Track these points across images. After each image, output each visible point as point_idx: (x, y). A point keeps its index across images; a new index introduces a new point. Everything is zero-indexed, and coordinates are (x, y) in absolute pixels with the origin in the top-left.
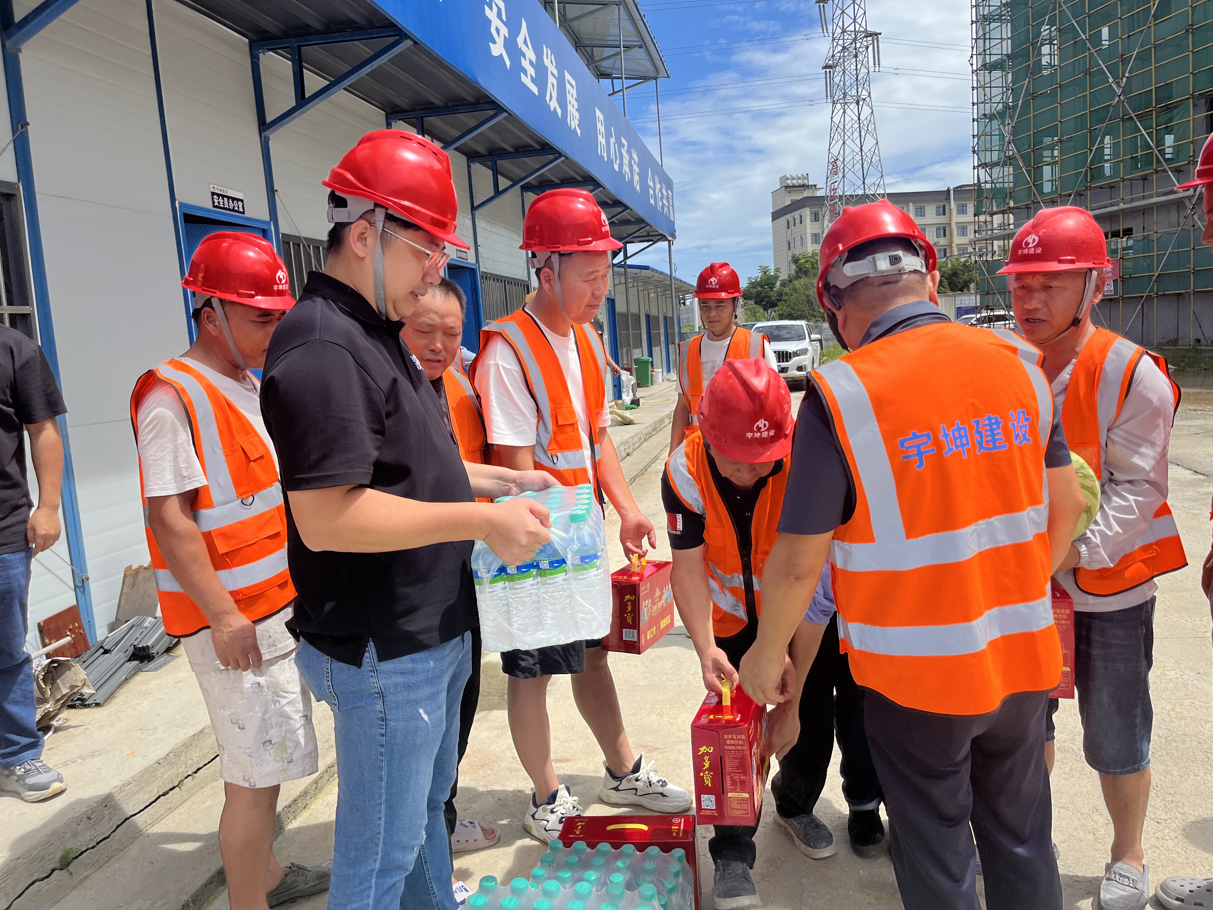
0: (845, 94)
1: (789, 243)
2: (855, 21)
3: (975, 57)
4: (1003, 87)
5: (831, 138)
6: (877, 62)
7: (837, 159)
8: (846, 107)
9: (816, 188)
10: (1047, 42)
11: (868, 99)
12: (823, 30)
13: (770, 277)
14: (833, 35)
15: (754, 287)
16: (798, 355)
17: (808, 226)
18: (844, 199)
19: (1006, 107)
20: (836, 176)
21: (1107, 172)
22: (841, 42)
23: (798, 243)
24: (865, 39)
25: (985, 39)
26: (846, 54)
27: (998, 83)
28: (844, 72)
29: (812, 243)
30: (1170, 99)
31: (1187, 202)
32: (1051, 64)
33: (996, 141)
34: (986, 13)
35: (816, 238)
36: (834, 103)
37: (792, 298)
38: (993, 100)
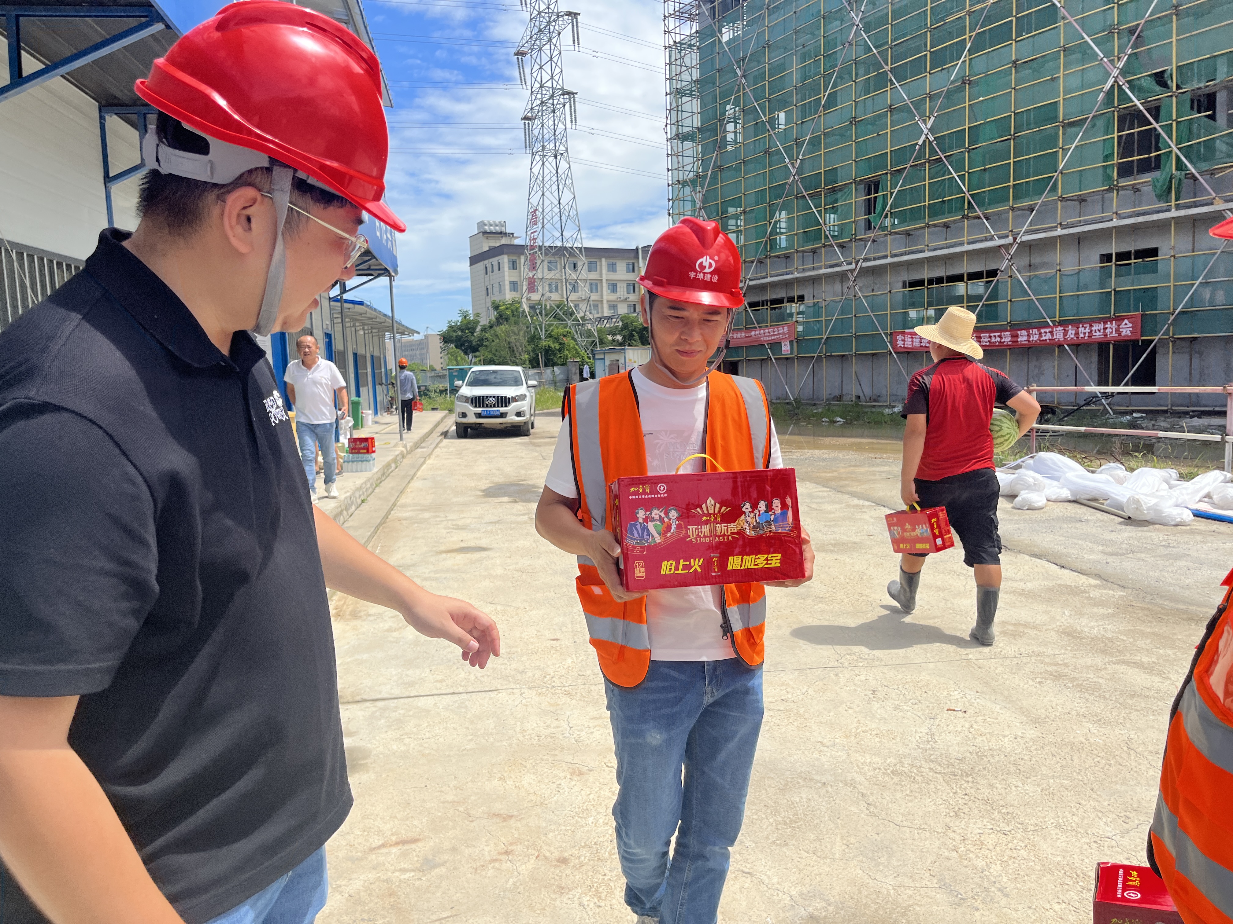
0: (544, 147)
1: (487, 289)
2: (552, 78)
3: (669, 126)
4: (694, 157)
5: (531, 189)
6: (574, 119)
7: (536, 210)
8: (545, 160)
9: (513, 236)
10: (732, 120)
11: (565, 154)
12: (521, 82)
13: (470, 322)
14: (532, 88)
15: (455, 331)
16: (517, 401)
17: (506, 274)
18: (544, 249)
19: (697, 176)
20: (535, 227)
21: (783, 244)
22: (539, 96)
23: (496, 289)
24: (562, 97)
25: (678, 111)
26: (544, 108)
27: (689, 153)
28: (543, 126)
29: (511, 291)
30: (836, 182)
31: (849, 274)
32: (735, 141)
33: (688, 206)
34: (679, 87)
35: (514, 286)
36: (533, 155)
37: (493, 344)
38: (685, 168)
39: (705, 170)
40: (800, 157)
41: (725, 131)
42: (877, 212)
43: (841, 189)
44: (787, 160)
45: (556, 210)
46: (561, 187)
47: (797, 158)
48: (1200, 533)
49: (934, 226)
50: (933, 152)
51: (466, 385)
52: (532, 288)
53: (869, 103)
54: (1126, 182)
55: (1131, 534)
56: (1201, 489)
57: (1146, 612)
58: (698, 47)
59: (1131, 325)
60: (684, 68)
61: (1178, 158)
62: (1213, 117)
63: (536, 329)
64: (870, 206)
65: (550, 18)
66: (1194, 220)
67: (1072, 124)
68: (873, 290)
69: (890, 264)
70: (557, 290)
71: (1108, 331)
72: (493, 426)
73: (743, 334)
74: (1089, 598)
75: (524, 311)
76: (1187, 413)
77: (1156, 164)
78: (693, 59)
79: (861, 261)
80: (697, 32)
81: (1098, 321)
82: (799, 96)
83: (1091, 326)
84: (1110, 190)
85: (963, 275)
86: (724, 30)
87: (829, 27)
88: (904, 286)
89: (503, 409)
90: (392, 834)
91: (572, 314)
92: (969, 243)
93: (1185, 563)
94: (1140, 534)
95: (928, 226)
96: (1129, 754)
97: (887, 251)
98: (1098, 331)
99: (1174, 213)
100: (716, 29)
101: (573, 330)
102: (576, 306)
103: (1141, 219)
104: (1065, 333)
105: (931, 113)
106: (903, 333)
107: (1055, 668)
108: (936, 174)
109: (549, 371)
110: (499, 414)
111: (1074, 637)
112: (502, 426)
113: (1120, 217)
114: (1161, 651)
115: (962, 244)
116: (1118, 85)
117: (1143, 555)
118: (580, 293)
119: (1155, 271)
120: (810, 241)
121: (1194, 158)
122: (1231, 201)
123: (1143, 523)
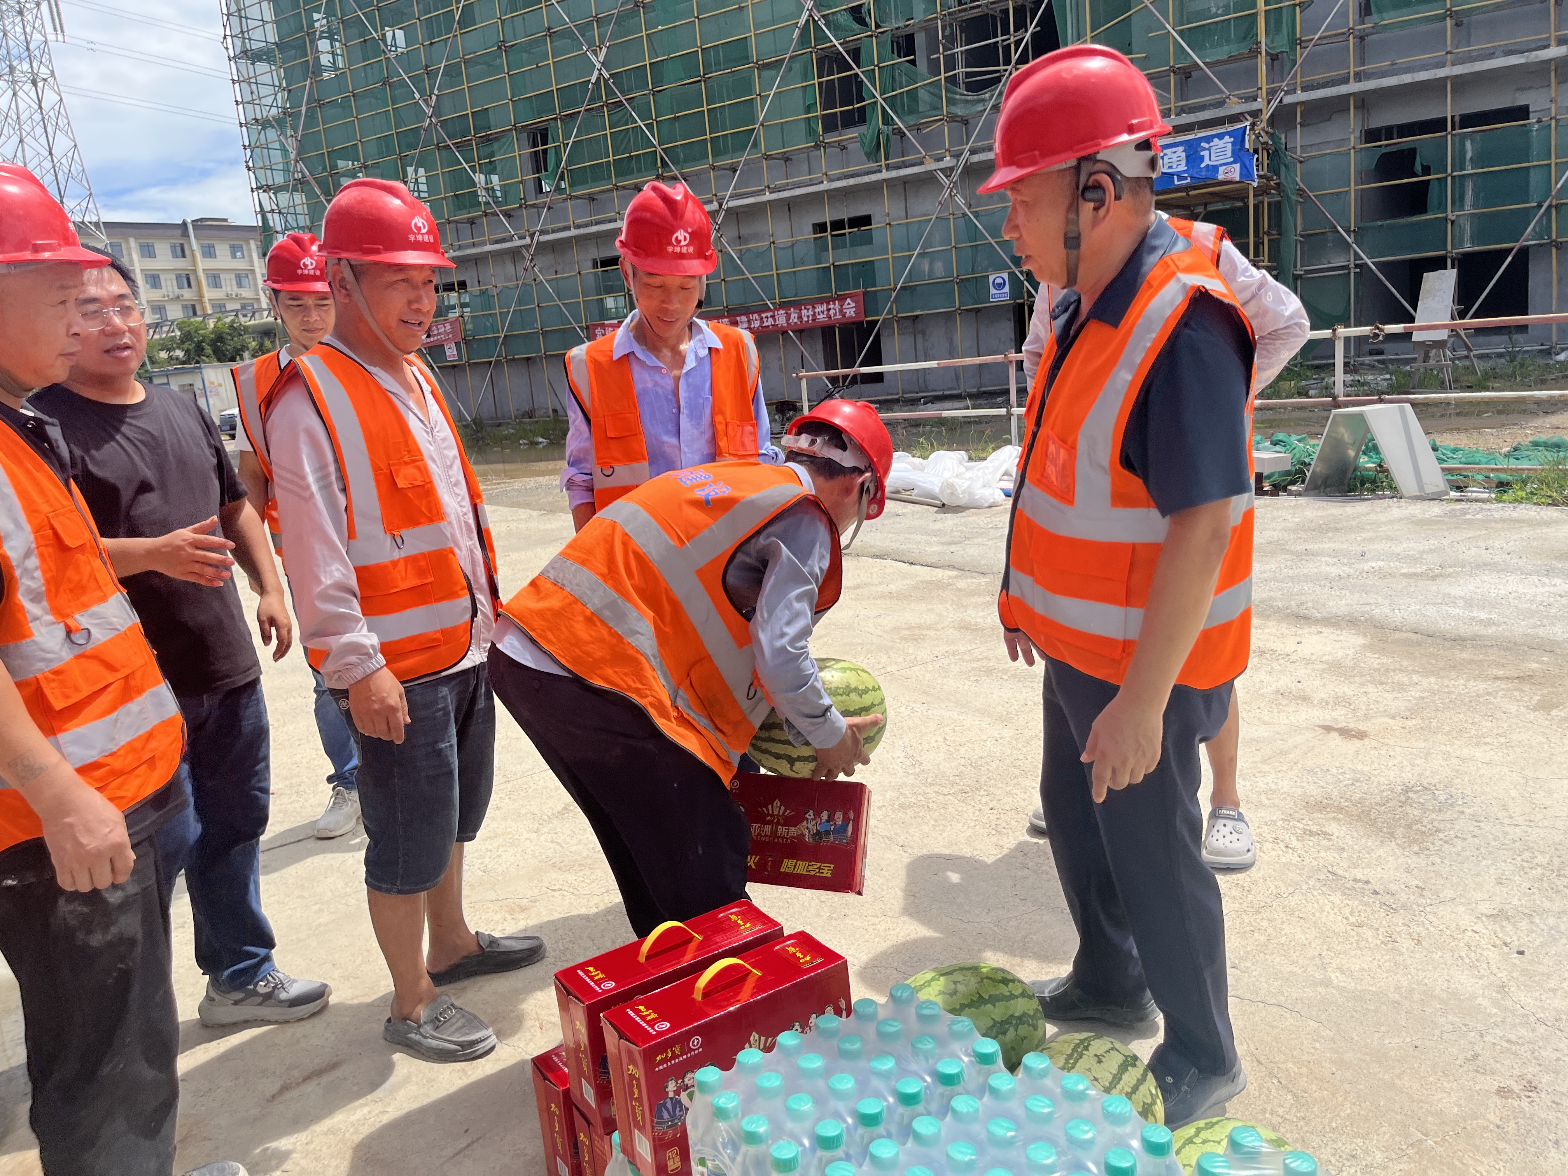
0: (11, 68)
3: (229, 39)
4: (274, 86)
6: (58, 26)
8: (16, 87)
10: (326, 35)
11: (51, 80)
19: (285, 113)
25: (240, 17)
27: (266, 79)
30: (489, 129)
31: (524, 251)
32: (334, 66)
33: (277, 157)
38: (264, 101)
39: (296, 104)
40: (436, 92)
42: (550, 169)
43: (497, 138)
44: (417, 96)
45: (47, 164)
47: (432, 93)
49: (624, 188)
50: (610, 93)
53: (518, 21)
54: (832, 138)
55: (954, 522)
59: (853, 305)
61: (884, 110)
62: (913, 62)
64: (539, 162)
66: (905, 182)
67: (767, 66)
68: (556, 272)
69: (575, 237)
71: (832, 312)
76: (919, 400)
77: (861, 117)
79: (537, 234)
81: (821, 301)
82: (421, 6)
83: (814, 308)
84: (817, 147)
88: (595, 266)
94: (958, 521)
95: (617, 188)
97: (569, 221)
98: (822, 313)
99: (885, 175)
103: (852, 182)
104: (788, 317)
105: (602, 42)
106: (603, 327)
108: (619, 121)
113: (831, 180)
116: (814, 20)
119: (870, 242)
120: (465, 208)
121: (899, 111)
122: (941, 159)
123: (957, 509)
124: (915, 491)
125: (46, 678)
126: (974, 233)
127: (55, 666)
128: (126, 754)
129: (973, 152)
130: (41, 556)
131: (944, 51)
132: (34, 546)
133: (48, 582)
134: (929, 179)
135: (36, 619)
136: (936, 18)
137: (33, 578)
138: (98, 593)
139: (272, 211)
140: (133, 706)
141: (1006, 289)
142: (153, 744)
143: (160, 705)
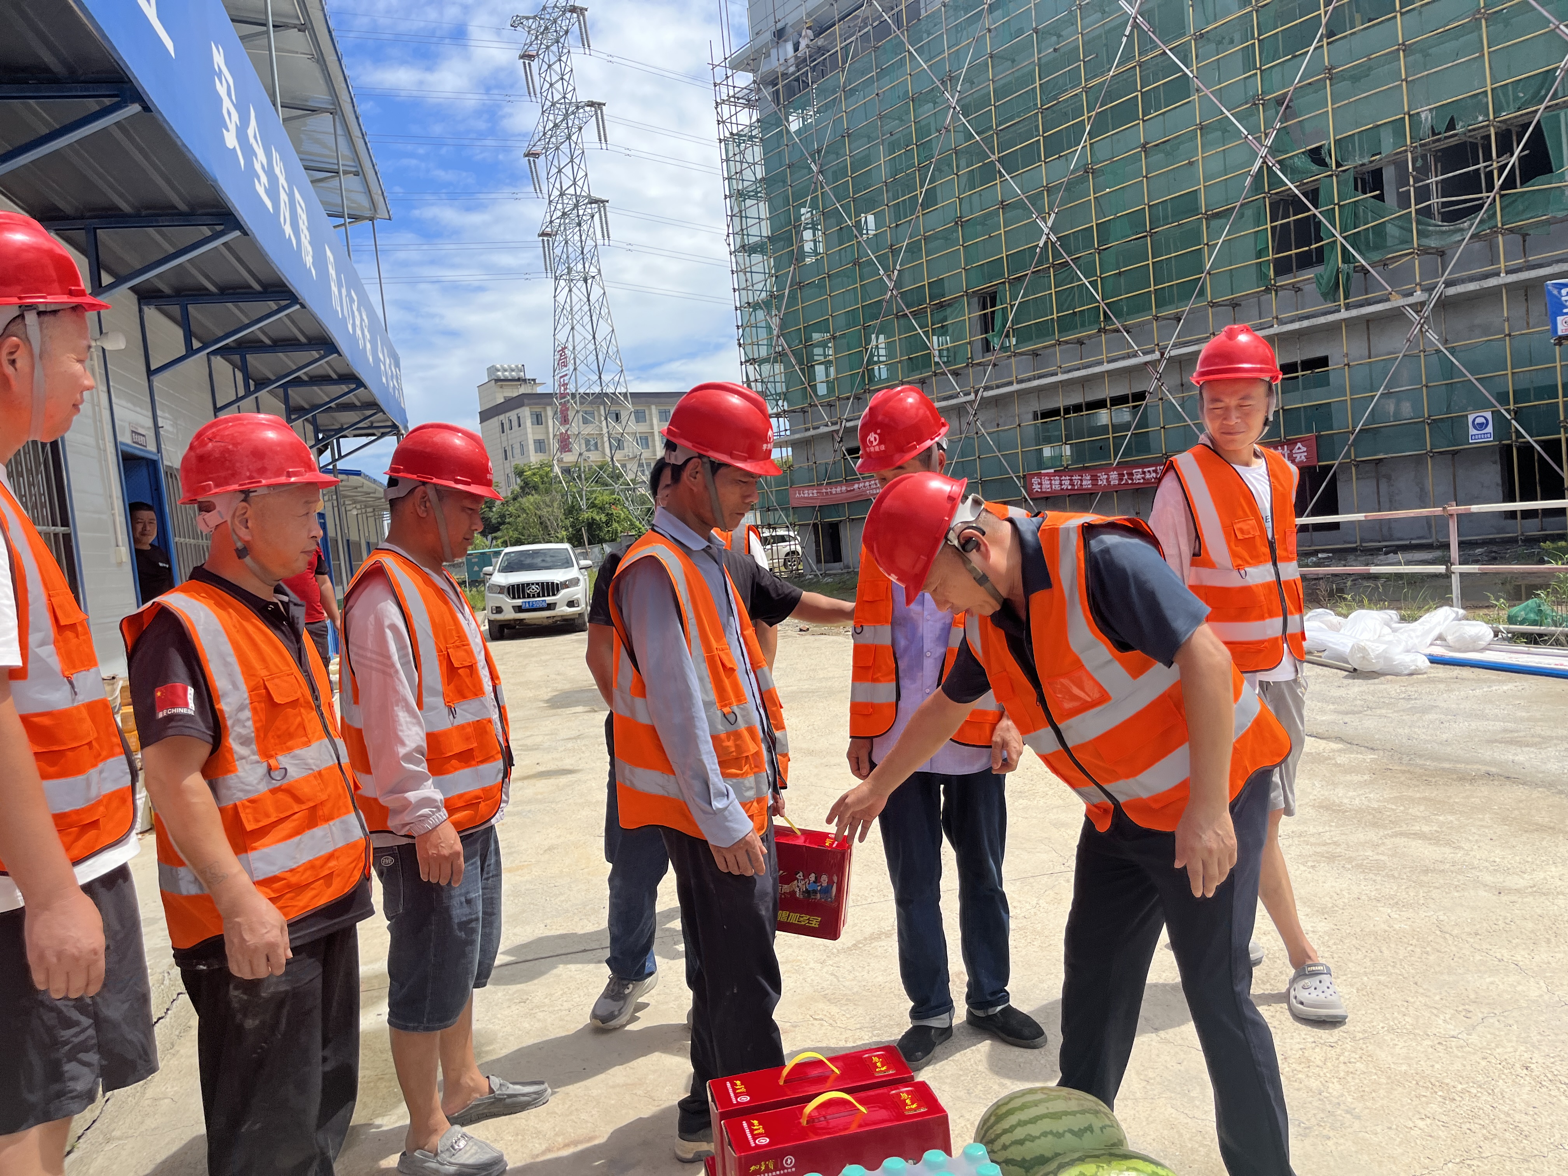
0: (570, 270)
1: (505, 451)
2: (575, 183)
3: (731, 236)
4: (765, 273)
5: (556, 323)
6: (606, 233)
7: (565, 348)
8: (572, 285)
9: (536, 383)
10: (810, 226)
11: (597, 277)
12: (535, 189)
14: (549, 196)
16: (567, 587)
17: (529, 430)
18: (578, 397)
19: (771, 296)
20: (565, 369)
21: (884, 375)
22: (559, 206)
23: (517, 451)
24: (589, 206)
25: (741, 217)
26: (567, 221)
27: (759, 268)
28: (566, 243)
29: (537, 452)
30: (943, 296)
31: (968, 407)
32: (815, 252)
33: (763, 334)
34: (740, 187)
35: (540, 446)
36: (556, 279)
37: (519, 519)
38: (756, 287)
39: (781, 289)
40: (898, 267)
41: (802, 240)
42: (996, 329)
43: (950, 304)
44: (882, 272)
45: (591, 347)
46: (595, 318)
47: (894, 268)
48: (1441, 681)
49: (1066, 342)
50: (1057, 255)
51: (499, 571)
52: (565, 444)
53: (976, 199)
54: (1286, 281)
55: (1361, 689)
56: (1431, 630)
57: (1407, 775)
58: (761, 139)
59: (1305, 449)
60: (745, 165)
61: (1344, 248)
62: (1381, 198)
63: (575, 497)
64: (987, 323)
65: (567, 111)
66: (1368, 321)
67: (1217, 216)
68: (998, 425)
69: (1017, 392)
70: (597, 449)
72: (536, 622)
73: (844, 488)
74: (1336, 765)
75: (557, 476)
76: (1379, 549)
77: (1319, 257)
78: (755, 153)
79: (982, 390)
80: (758, 121)
82: (890, 194)
84: (1268, 290)
85: (1105, 401)
86: (791, 118)
87: (920, 110)
88: (1035, 417)
89: (549, 599)
90: (556, 1135)
91: (619, 476)
92: (1108, 362)
93: (1436, 716)
94: (1372, 688)
95: (1060, 343)
96: (1445, 938)
97: (1011, 376)
99: (1344, 314)
100: (783, 117)
101: (622, 498)
102: (624, 466)
103: (1305, 323)
105: (1051, 209)
106: (1039, 475)
107: (1324, 848)
108: (1063, 281)
109: (596, 549)
110: (545, 605)
111: (1334, 811)
112: (550, 621)
113: (1281, 322)
114: (1441, 818)
115: (1100, 363)
116: (1268, 165)
117: (1384, 711)
118: (626, 450)
119: (1327, 383)
120: (918, 369)
121: (1363, 248)
122: (1411, 294)
123: (1372, 675)
124: (1326, 653)
125: (243, 805)
126: (1449, 370)
127: (251, 796)
128: (305, 870)
129: (1449, 284)
130: (254, 710)
131: (1415, 182)
132: (248, 701)
133: (257, 730)
134: (1397, 315)
135: (242, 758)
136: (1406, 151)
137: (244, 726)
138: (305, 739)
139: (756, 381)
140: (318, 832)
141: (1490, 429)
142: (332, 864)
143: (347, 831)
